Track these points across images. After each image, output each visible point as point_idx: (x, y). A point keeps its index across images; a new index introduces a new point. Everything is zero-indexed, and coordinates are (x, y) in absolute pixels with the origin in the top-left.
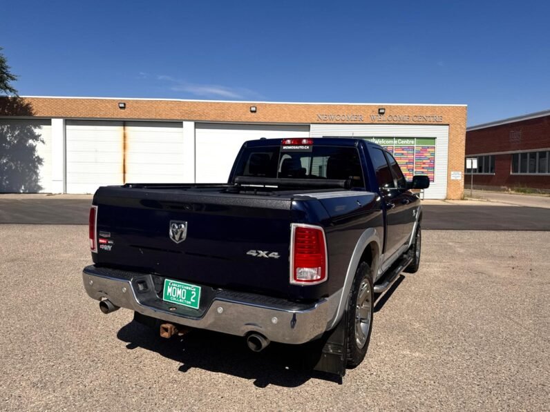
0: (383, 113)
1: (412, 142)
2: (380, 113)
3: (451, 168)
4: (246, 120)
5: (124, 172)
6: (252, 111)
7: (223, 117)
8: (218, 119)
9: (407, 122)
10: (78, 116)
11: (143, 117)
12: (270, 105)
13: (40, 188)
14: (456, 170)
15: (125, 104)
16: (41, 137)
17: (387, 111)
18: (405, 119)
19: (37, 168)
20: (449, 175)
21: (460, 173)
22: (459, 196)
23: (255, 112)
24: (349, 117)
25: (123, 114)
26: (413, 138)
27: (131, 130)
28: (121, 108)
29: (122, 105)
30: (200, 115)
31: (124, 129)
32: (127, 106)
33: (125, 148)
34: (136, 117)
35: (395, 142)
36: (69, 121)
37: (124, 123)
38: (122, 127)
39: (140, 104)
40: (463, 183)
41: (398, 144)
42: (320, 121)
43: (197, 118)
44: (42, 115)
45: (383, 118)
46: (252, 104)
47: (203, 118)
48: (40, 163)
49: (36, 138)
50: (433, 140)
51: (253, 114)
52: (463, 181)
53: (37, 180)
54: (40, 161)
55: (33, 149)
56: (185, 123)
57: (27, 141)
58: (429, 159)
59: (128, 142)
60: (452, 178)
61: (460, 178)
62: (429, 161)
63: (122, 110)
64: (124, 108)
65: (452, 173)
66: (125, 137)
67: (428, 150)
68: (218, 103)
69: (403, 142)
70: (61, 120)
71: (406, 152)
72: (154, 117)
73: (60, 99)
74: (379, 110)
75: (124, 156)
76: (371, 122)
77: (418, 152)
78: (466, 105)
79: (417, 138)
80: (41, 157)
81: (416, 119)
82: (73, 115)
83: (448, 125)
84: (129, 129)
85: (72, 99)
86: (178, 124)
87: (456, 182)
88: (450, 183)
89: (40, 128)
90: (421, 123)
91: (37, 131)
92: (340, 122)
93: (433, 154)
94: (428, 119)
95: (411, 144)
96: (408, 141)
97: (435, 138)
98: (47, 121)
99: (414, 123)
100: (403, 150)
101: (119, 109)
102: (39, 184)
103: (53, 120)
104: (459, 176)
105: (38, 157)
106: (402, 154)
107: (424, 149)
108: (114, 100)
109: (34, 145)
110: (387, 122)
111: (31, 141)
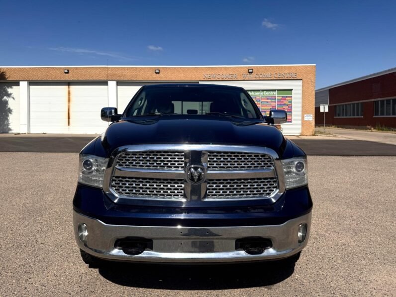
0: (252, 72)
1: (275, 93)
2: (249, 72)
3: (304, 112)
4: (153, 79)
5: (69, 118)
6: (156, 73)
7: (136, 77)
8: (133, 79)
9: (270, 79)
10: (37, 79)
11: (81, 79)
12: (169, 68)
13: (10, 130)
14: (308, 114)
15: (68, 70)
16: (12, 95)
17: (255, 71)
18: (269, 76)
19: (8, 116)
20: (303, 117)
21: (312, 115)
22: (311, 133)
23: (158, 73)
24: (227, 76)
25: (67, 78)
26: (275, 90)
27: (73, 88)
28: (66, 73)
29: (66, 71)
30: (120, 76)
31: (69, 88)
32: (70, 72)
33: (69, 101)
34: (76, 79)
35: (261, 93)
36: (31, 83)
37: (69, 83)
38: (67, 87)
39: (79, 69)
40: (314, 123)
41: (264, 95)
42: (206, 79)
43: (118, 79)
44: (14, 79)
45: (252, 76)
46: (156, 68)
47: (122, 78)
48: (10, 113)
49: (9, 95)
50: (290, 92)
51: (158, 75)
52: (314, 121)
53: (8, 125)
54: (10, 111)
55: (6, 102)
56: (109, 82)
57: (3, 97)
58: (288, 105)
59: (71, 97)
60: (305, 119)
61: (311, 119)
62: (287, 107)
63: (67, 75)
64: (68, 73)
65: (305, 115)
66: (69, 93)
67: (287, 99)
68: (132, 68)
69: (267, 93)
70: (26, 82)
71: (270, 101)
72: (88, 79)
73: (25, 68)
74: (249, 70)
75: (69, 106)
76: (243, 79)
77: (279, 101)
78: (315, 65)
79: (278, 90)
80: (11, 108)
81: (276, 76)
82: (34, 78)
83: (301, 79)
84: (72, 88)
85: (33, 68)
86: (105, 83)
87: (309, 122)
88: (304, 123)
89: (11, 88)
90: (280, 78)
91: (10, 90)
92: (220, 79)
93: (291, 102)
94: (286, 76)
95: (274, 95)
96: (271, 93)
97: (291, 90)
98: (17, 83)
99: (275, 79)
100: (268, 99)
101: (65, 74)
102: (10, 127)
103: (21, 82)
104: (311, 118)
105: (9, 108)
106: (267, 102)
107: (284, 98)
108: (61, 68)
109: (7, 100)
110: (255, 79)
111: (5, 98)
